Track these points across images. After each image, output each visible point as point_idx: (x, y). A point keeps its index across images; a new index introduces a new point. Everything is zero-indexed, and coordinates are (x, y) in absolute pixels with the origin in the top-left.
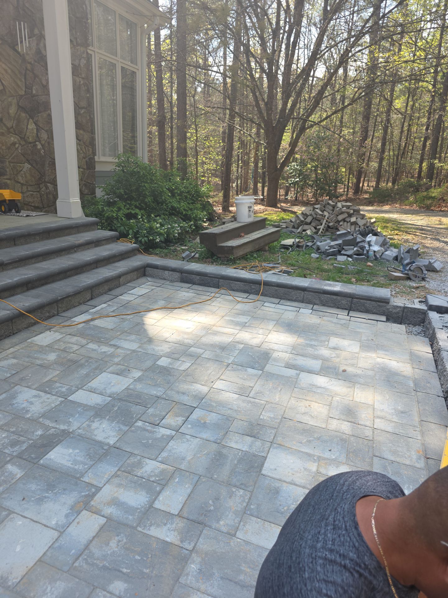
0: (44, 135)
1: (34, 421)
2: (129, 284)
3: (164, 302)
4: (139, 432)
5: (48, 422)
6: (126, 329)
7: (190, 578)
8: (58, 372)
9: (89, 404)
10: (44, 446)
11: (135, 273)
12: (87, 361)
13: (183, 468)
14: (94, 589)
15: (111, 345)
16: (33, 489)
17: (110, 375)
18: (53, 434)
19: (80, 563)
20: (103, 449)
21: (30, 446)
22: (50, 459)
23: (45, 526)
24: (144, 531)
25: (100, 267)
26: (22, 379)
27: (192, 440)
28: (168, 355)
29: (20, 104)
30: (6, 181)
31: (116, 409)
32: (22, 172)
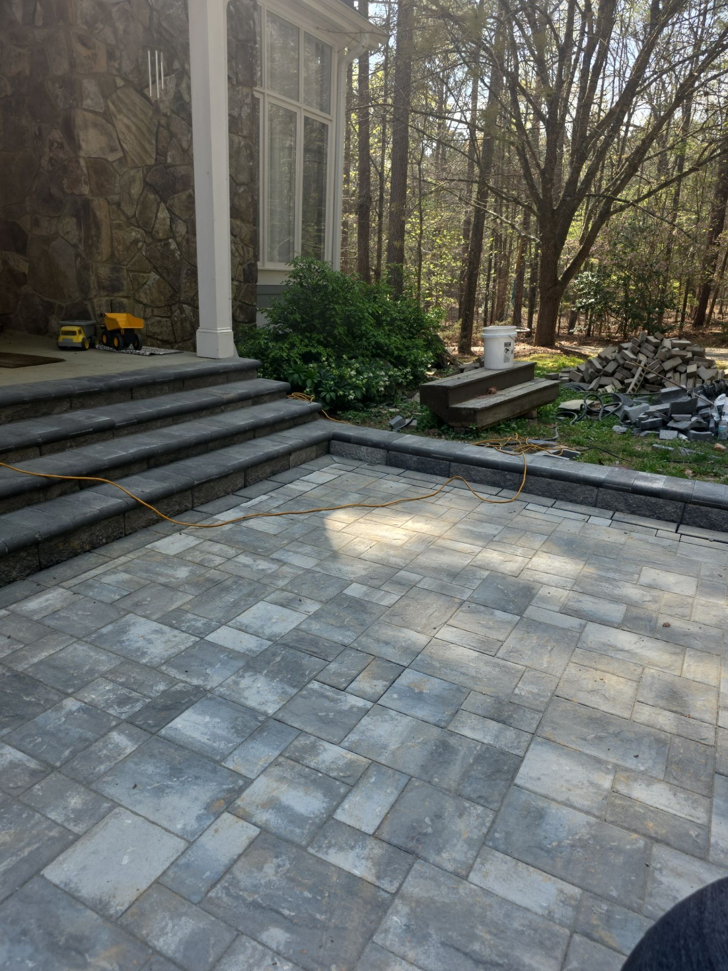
0: (181, 229)
1: (152, 668)
2: (303, 466)
3: (357, 496)
4: (314, 698)
5: (173, 673)
6: (297, 536)
7: (390, 936)
8: (191, 597)
9: (237, 648)
10: (166, 708)
11: (314, 448)
12: (236, 582)
13: (383, 762)
14: (238, 935)
15: (273, 559)
16: (150, 772)
17: (271, 607)
18: (180, 692)
19: (217, 893)
20: (257, 719)
21: (147, 707)
22: (176, 729)
23: (166, 830)
24: (317, 854)
25: (260, 437)
26: (137, 605)
27: (399, 718)
28: (362, 581)
29: (147, 180)
30: (123, 299)
31: (278, 659)
32: (146, 286)
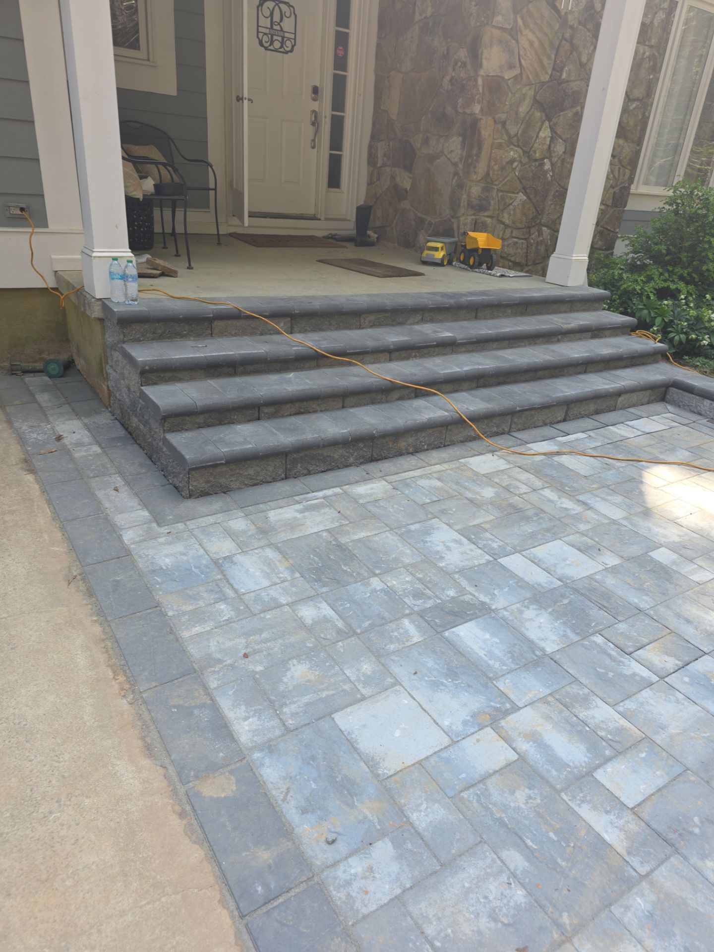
0: (560, 148)
1: (446, 573)
2: (631, 410)
3: (688, 453)
4: (595, 652)
5: (464, 583)
6: (609, 483)
7: (629, 914)
8: (492, 517)
9: (527, 579)
10: (453, 613)
11: (648, 393)
12: (537, 515)
13: (658, 741)
14: (480, 842)
15: (578, 501)
16: (429, 665)
17: (567, 548)
18: (468, 603)
19: (469, 796)
20: (534, 653)
21: (436, 607)
22: (458, 635)
23: (435, 721)
24: (569, 803)
25: (591, 372)
26: (443, 512)
27: (686, 703)
28: (674, 548)
29: (537, 98)
30: (486, 219)
31: (566, 601)
32: (511, 207)
